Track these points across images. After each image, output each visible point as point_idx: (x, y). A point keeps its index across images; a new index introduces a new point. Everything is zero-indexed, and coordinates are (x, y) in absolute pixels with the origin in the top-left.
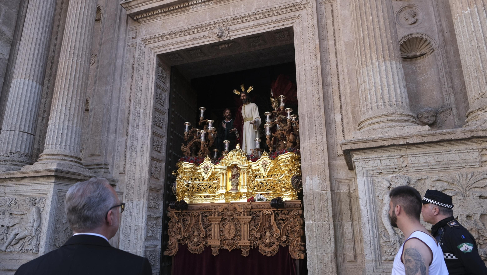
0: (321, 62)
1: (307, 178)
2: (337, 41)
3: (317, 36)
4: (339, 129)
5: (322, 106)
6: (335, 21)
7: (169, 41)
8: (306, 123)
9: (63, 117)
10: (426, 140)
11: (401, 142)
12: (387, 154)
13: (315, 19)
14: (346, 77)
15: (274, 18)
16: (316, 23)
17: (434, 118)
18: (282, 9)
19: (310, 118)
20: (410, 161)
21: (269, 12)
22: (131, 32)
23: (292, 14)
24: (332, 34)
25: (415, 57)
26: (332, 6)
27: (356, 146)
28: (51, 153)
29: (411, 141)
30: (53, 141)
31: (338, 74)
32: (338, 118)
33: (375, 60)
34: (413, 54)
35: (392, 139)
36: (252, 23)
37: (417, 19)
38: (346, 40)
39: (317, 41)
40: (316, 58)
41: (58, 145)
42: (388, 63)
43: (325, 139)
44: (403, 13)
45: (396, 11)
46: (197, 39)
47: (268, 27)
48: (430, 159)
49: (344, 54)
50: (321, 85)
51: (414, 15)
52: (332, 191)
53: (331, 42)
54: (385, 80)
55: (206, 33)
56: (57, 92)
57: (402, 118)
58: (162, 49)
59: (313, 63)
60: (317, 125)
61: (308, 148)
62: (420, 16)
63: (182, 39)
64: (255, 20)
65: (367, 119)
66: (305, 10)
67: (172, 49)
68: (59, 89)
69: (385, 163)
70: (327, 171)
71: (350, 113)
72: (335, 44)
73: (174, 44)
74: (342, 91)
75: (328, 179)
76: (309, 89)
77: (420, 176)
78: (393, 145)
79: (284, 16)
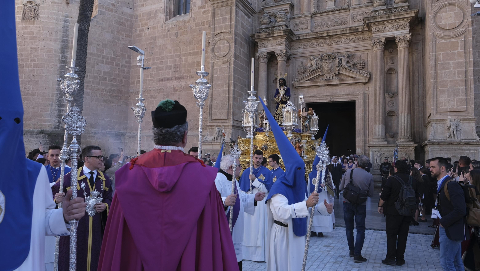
0: (364, 115)
1: (357, 149)
3: (363, 106)
4: (368, 136)
5: (363, 129)
6: (369, 101)
7: (311, 99)
10: (385, 146)
12: (377, 147)
13: (363, 100)
14: (371, 120)
15: (349, 97)
16: (363, 101)
17: (393, 136)
18: (352, 94)
19: (359, 132)
20: (382, 149)
21: (348, 95)
22: (294, 92)
23: (356, 96)
24: (368, 106)
26: (369, 95)
27: (371, 146)
29: (382, 146)
31: (369, 119)
32: (367, 132)
33: (377, 124)
34: (391, 115)
36: (342, 97)
37: (393, 105)
39: (363, 108)
42: (381, 125)
43: (363, 139)
44: (390, 102)
45: (387, 102)
46: (321, 99)
47: (347, 99)
48: (386, 149)
49: (371, 112)
50: (363, 122)
51: (393, 103)
52: (364, 153)
53: (367, 108)
54: (379, 130)
55: (325, 98)
57: (382, 139)
58: (307, 101)
59: (361, 114)
61: (358, 140)
62: (395, 104)
63: (316, 99)
64: (343, 96)
66: (360, 96)
67: (312, 101)
69: (376, 149)
70: (363, 147)
71: (371, 131)
72: (369, 109)
73: (312, 100)
74: (369, 125)
75: (363, 150)
77: (384, 153)
79: (353, 97)
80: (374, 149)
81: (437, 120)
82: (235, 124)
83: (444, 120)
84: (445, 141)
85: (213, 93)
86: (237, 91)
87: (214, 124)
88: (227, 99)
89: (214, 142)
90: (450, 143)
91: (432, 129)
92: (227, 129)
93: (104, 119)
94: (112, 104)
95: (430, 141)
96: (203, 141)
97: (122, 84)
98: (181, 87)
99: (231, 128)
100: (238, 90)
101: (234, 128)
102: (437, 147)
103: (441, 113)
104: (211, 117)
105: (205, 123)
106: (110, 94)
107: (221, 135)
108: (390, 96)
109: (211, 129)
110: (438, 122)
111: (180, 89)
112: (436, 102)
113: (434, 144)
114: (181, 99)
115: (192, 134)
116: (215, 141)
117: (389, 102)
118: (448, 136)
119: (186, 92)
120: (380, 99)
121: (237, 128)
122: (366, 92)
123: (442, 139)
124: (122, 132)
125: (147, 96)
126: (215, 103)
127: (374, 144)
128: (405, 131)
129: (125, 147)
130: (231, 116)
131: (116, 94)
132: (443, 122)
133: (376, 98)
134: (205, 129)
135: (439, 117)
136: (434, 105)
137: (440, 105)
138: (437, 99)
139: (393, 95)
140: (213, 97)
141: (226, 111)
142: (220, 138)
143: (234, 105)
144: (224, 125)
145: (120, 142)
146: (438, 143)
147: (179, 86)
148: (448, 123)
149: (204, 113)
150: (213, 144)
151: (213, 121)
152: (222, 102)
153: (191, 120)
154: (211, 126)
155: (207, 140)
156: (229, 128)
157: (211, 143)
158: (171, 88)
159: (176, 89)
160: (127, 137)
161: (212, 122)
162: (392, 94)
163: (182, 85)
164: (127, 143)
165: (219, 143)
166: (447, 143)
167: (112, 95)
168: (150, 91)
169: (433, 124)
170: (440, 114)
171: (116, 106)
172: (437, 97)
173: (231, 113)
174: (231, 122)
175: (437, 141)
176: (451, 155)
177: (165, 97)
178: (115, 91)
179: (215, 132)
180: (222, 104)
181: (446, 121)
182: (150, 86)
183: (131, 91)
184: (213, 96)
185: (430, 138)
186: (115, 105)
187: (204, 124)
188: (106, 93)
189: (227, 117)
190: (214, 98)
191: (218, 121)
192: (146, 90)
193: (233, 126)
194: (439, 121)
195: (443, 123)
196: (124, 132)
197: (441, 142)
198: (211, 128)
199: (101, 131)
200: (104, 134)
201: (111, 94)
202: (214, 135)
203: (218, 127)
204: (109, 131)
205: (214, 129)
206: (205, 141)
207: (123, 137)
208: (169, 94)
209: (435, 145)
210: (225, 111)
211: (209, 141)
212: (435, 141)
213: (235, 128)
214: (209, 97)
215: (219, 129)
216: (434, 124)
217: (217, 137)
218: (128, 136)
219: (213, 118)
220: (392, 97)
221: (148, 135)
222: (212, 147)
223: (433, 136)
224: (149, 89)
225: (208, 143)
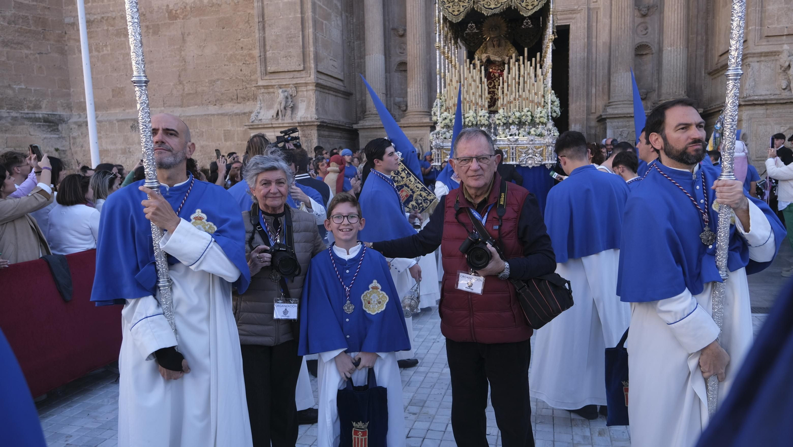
0: (587, 55)
1: (573, 126)
2: (598, 39)
3: (586, 36)
4: (594, 98)
5: (586, 84)
6: (598, 24)
8: (575, 93)
9: (421, 86)
11: (629, 115)
12: (621, 120)
13: (586, 23)
16: (586, 26)
17: (645, 96)
18: (564, 11)
20: (631, 123)
23: (570, 16)
24: (595, 34)
25: (643, 55)
26: (597, 12)
27: (609, 116)
28: (420, 110)
30: (418, 102)
31: (596, 62)
32: (594, 91)
34: (642, 53)
35: (625, 114)
37: (647, 32)
38: (604, 40)
39: (586, 40)
40: (585, 51)
41: (422, 105)
43: (585, 104)
44: (640, 26)
45: (636, 25)
50: (586, 70)
51: (646, 29)
53: (594, 40)
54: (625, 83)
56: (415, 69)
57: (630, 103)
60: (582, 95)
62: (650, 30)
65: (614, 102)
66: (579, 14)
68: (416, 66)
72: (597, 41)
74: (597, 74)
76: (578, 71)
78: (625, 117)
79: (565, 16)
80: (615, 122)
81: (761, 54)
82: (320, 81)
83: (775, 52)
84: (776, 97)
85: (266, 11)
86: (320, 6)
87: (273, 82)
88: (299, 24)
89: (276, 122)
90: (789, 101)
91: (751, 73)
92: (305, 93)
93: (9, 85)
94: (26, 51)
95: (748, 98)
96: (252, 122)
97: (44, 5)
98: (185, 7)
99: (312, 90)
100: (321, 4)
101: (319, 89)
102: (760, 111)
103: (770, 39)
104: (266, 67)
105: (248, 86)
106: (17, 26)
107: (291, 105)
108: (643, 12)
109: (266, 93)
110: (763, 58)
111: (183, 12)
112: (761, 15)
113: (755, 105)
114: (189, 34)
115: (220, 112)
116: (280, 121)
117: (638, 25)
118: (784, 87)
119: (197, 19)
120: (629, 18)
121: (325, 91)
122: (592, 6)
123: (771, 94)
124: (60, 116)
125: (107, 30)
126: (272, 33)
127: (616, 112)
128: (678, 84)
129: (72, 147)
130: (312, 62)
131: (33, 28)
132: (773, 58)
133: (620, 15)
134: (249, 100)
135: (764, 48)
136: (757, 20)
137: (770, 21)
138: (762, 7)
139: (648, 10)
140: (266, 19)
141: (300, 51)
142: (289, 112)
143: (316, 37)
144: (297, 84)
145: (57, 136)
146: (764, 102)
147: (179, 5)
148: (784, 60)
149: (244, 65)
150: (274, 127)
151: (271, 75)
152: (288, 32)
153: (214, 81)
154: (266, 87)
155: (261, 120)
156: (309, 90)
157: (270, 126)
158: (161, 11)
159: (174, 12)
160: (73, 126)
161: (267, 77)
162: (646, 9)
163: (187, 4)
164: (74, 138)
165: (288, 123)
166: (782, 101)
167: (21, 28)
168: (114, 19)
169: (751, 62)
170: (768, 41)
171: (37, 56)
172: (762, 4)
173: (312, 56)
174: (312, 76)
175: (762, 98)
176: (787, 125)
177: (151, 31)
178: (28, 19)
179: (278, 100)
180: (288, 34)
181: (778, 55)
182: (111, 9)
183: (67, 20)
184: (265, 17)
185: (747, 91)
186: (32, 52)
187: (246, 88)
188: (6, 24)
189: (302, 66)
190: (267, 23)
191: (282, 76)
192: (103, 18)
193: (318, 85)
194: (765, 56)
195: (773, 60)
196: (64, 113)
197: (771, 100)
198: (266, 91)
199: (8, 112)
200: (15, 119)
201: (20, 26)
202: (276, 107)
203: (284, 89)
204: (27, 113)
205: (274, 93)
206: (257, 122)
207: (64, 125)
208: (158, 25)
209: (757, 107)
210: (296, 51)
211: (264, 122)
212: (756, 98)
213: (322, 90)
214: (257, 20)
215: (286, 94)
216: (754, 62)
217: (283, 111)
218: (75, 123)
219: (270, 69)
220: (644, 16)
221: (123, 118)
222: (273, 134)
223: (752, 88)
224: (109, 15)
225: (264, 125)
